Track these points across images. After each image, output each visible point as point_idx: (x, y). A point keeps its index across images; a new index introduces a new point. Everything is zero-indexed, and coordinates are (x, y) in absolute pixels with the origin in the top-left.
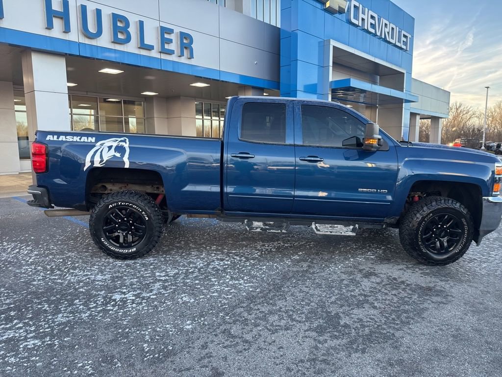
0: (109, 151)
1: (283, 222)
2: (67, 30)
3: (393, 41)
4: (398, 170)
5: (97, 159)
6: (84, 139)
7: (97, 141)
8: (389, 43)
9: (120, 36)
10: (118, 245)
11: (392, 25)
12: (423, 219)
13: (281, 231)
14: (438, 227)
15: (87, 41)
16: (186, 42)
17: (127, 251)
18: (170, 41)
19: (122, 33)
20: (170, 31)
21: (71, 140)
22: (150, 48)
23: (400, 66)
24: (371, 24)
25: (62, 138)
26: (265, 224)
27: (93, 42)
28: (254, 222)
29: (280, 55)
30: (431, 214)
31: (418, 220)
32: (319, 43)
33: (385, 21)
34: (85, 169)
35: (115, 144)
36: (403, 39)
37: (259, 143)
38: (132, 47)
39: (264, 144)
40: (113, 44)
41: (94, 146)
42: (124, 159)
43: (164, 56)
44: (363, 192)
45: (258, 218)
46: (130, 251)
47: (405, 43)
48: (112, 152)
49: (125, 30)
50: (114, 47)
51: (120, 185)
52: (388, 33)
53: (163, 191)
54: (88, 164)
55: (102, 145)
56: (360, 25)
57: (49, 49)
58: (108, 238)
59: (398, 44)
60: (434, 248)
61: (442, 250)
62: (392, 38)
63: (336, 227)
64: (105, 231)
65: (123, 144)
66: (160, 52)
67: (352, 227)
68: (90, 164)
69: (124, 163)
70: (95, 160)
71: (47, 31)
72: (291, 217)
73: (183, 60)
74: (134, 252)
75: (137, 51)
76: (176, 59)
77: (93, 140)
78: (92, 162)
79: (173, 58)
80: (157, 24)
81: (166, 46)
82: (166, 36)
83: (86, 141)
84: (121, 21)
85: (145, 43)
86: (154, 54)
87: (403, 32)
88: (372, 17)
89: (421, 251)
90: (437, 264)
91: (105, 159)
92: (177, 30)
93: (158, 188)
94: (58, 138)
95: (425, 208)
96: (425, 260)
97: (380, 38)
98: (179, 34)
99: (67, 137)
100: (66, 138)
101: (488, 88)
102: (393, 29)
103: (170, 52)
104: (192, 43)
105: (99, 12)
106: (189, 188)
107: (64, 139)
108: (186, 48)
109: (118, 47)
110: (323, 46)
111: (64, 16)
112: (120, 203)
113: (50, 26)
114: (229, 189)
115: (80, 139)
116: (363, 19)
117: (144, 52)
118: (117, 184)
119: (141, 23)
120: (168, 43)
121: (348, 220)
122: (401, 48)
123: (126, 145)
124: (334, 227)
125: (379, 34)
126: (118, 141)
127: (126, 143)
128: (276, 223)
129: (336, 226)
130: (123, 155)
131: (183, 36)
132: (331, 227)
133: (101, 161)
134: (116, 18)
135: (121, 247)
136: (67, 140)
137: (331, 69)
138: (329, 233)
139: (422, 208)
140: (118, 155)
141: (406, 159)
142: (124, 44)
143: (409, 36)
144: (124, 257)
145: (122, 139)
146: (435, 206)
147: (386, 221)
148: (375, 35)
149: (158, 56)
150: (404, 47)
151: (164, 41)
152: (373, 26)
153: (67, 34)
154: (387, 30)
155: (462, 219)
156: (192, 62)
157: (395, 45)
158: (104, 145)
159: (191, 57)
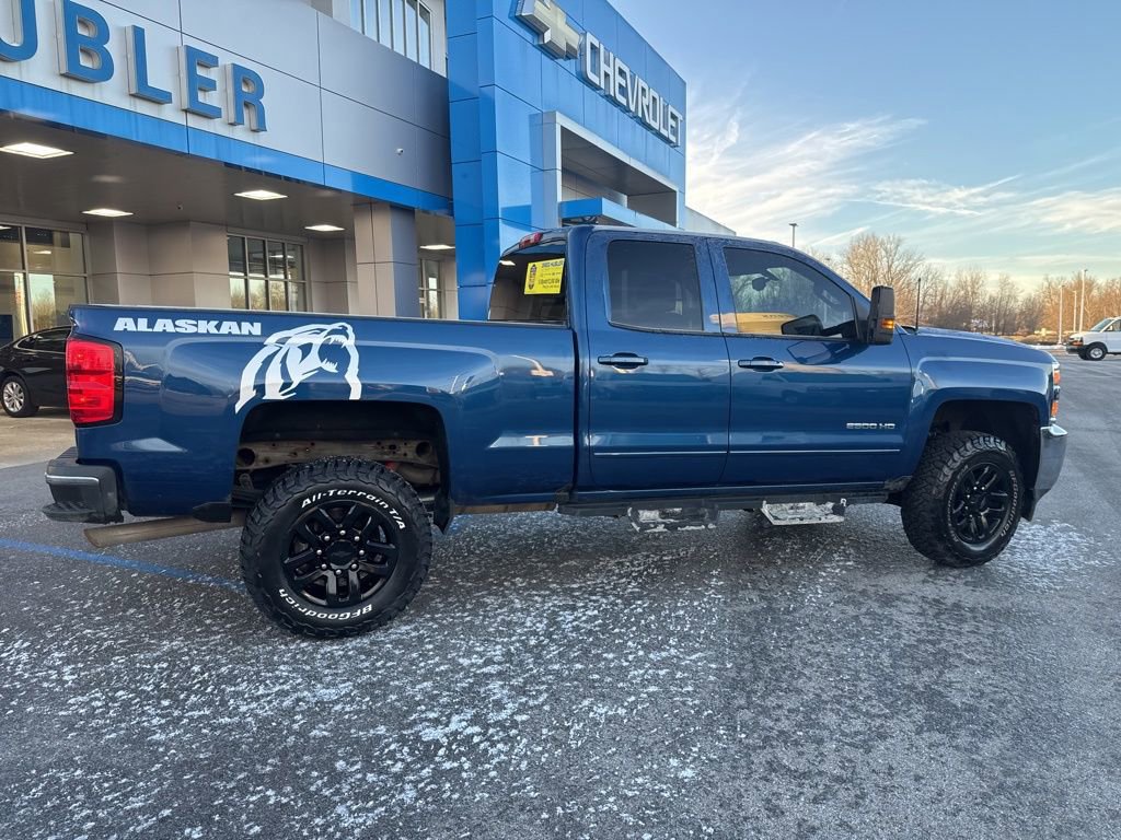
0: (304, 357)
1: (699, 506)
3: (655, 125)
4: (913, 380)
5: (273, 381)
6: (229, 327)
7: (266, 333)
8: (649, 127)
9: (84, 61)
10: (323, 602)
11: (654, 93)
12: (955, 474)
13: (706, 526)
14: (973, 490)
16: (248, 91)
17: (348, 614)
18: (209, 85)
19: (87, 53)
20: (210, 61)
21: (192, 330)
22: (160, 98)
23: (667, 177)
24: (620, 86)
25: (163, 325)
26: (664, 515)
28: (641, 512)
29: (449, 138)
30: (966, 467)
31: (947, 480)
32: (532, 117)
33: (642, 84)
34: (238, 407)
35: (318, 341)
36: (671, 122)
37: (653, 332)
38: (112, 93)
39: (664, 333)
40: (64, 80)
41: (261, 346)
42: (346, 376)
43: (194, 122)
44: (855, 430)
45: (648, 501)
46: (358, 613)
47: (675, 132)
48: (314, 361)
49: (96, 46)
50: (68, 88)
51: (293, 446)
52: (648, 107)
53: (405, 455)
54: (247, 394)
55: (282, 342)
56: (603, 86)
58: (296, 589)
59: (663, 132)
60: (968, 532)
61: (981, 534)
62: (655, 119)
63: (803, 507)
64: (289, 571)
65: (340, 338)
66: (186, 111)
67: (830, 505)
68: (254, 393)
69: (347, 388)
70: (267, 383)
72: (715, 494)
73: (240, 133)
74: (369, 616)
75: (126, 104)
76: (224, 132)
77: (257, 329)
78: (260, 389)
79: (216, 126)
80: (175, 40)
81: (201, 97)
82: (200, 72)
83: (235, 330)
84: (84, 24)
85: (149, 84)
86: (169, 113)
87: (671, 109)
88: (622, 72)
89: (951, 540)
90: (974, 563)
91: (296, 380)
92: (226, 60)
93: (393, 447)
94: (151, 325)
95: (956, 456)
96: (957, 557)
97: (635, 117)
98: (230, 69)
99: (177, 323)
100: (175, 326)
101: (794, 225)
102: (654, 99)
103: (210, 113)
104: (262, 96)
106: (501, 443)
107: (170, 328)
108: (247, 105)
109: (79, 90)
110: (540, 123)
112: (331, 492)
114: (593, 440)
115: (218, 327)
116: (607, 75)
117: (144, 108)
118: (285, 444)
119: (139, 34)
120: (205, 91)
121: (825, 491)
122: (667, 140)
123: (349, 342)
124: (798, 508)
125: (632, 108)
126: (325, 333)
127: (347, 336)
128: (686, 510)
129: (801, 504)
130: (343, 367)
131: (242, 76)
132: (792, 508)
133: (285, 386)
134: (73, 13)
135: (334, 606)
136: (178, 330)
137: (559, 174)
138: (798, 522)
139: (952, 455)
140: (331, 367)
141: (924, 360)
142: (93, 82)
143: (680, 117)
144: (340, 632)
145: (336, 326)
146: (970, 449)
147: (886, 487)
148: (626, 110)
149: (180, 119)
150: (673, 138)
151: (198, 85)
152: (623, 90)
154: (646, 101)
155: (1009, 472)
156: (262, 139)
157: (659, 134)
158: (289, 341)
159: (260, 127)
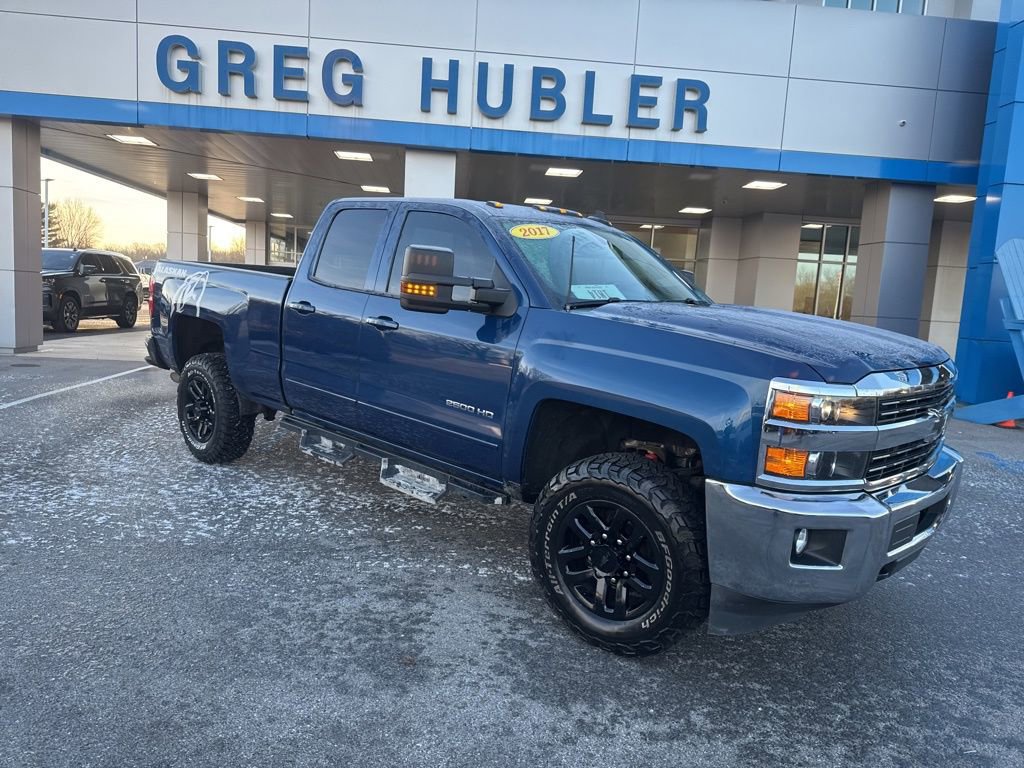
0: (190, 290)
2: (452, 110)
5: (179, 302)
9: (547, 106)
12: (554, 501)
13: (335, 462)
14: (602, 537)
15: (487, 124)
16: (693, 99)
17: (201, 447)
19: (548, 100)
20: (655, 82)
22: (605, 121)
27: (497, 125)
28: (322, 438)
29: (988, 94)
30: (573, 495)
31: (544, 502)
34: (171, 315)
35: (197, 281)
38: (570, 125)
40: (532, 123)
42: (197, 303)
43: (637, 135)
44: (452, 408)
45: (326, 431)
46: (204, 448)
48: (192, 292)
49: (555, 94)
50: (535, 127)
55: (189, 279)
57: (424, 143)
60: (591, 596)
63: (428, 480)
65: (203, 280)
66: (628, 127)
68: (175, 308)
69: (195, 309)
70: (177, 303)
71: (424, 115)
74: (206, 451)
75: (578, 130)
76: (666, 137)
79: (662, 134)
80: (629, 72)
81: (643, 113)
82: (644, 92)
83: (180, 274)
84: (549, 80)
85: (594, 113)
89: (551, 587)
90: (596, 644)
91: (185, 301)
98: (675, 83)
99: (169, 269)
104: (706, 101)
105: (509, 71)
108: (689, 111)
109: (542, 128)
111: (450, 87)
113: (426, 108)
119: (590, 77)
120: (650, 107)
123: (205, 283)
124: (424, 479)
126: (201, 277)
127: (206, 279)
129: (426, 476)
130: (197, 298)
131: (683, 86)
132: (419, 477)
133: (182, 305)
134: (539, 74)
136: (168, 272)
140: (194, 297)
142: (551, 121)
145: (205, 273)
149: (623, 134)
151: (636, 102)
153: (453, 117)
155: (658, 533)
159: (701, 128)
